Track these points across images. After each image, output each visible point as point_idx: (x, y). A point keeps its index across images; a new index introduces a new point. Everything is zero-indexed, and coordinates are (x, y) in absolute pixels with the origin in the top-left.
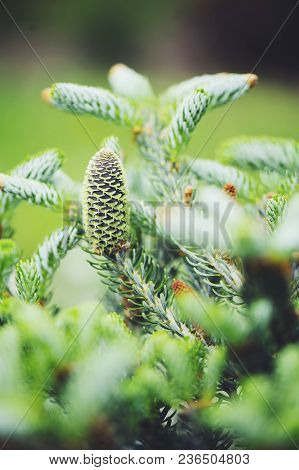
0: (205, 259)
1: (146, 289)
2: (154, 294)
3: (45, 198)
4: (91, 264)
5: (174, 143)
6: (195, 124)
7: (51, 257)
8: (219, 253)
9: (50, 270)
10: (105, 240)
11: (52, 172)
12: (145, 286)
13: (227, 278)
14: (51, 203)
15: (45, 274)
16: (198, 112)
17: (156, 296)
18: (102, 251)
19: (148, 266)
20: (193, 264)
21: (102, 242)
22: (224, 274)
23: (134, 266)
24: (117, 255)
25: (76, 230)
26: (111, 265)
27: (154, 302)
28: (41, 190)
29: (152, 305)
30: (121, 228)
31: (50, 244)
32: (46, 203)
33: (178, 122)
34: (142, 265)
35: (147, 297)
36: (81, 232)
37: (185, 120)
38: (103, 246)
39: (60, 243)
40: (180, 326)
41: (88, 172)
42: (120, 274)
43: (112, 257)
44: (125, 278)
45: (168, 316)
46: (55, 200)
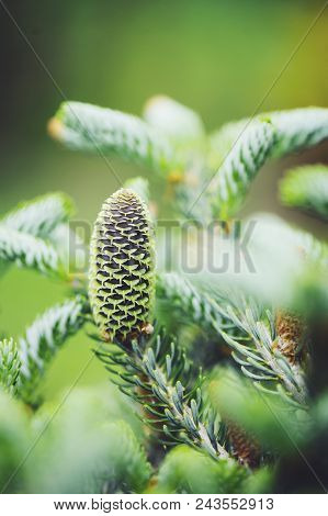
0: (259, 355)
1: (172, 392)
2: (183, 401)
3: (39, 260)
4: (97, 354)
5: (225, 194)
6: (257, 169)
7: (43, 344)
8: (279, 347)
9: (41, 363)
10: (118, 319)
11: (53, 227)
12: (171, 390)
13: (288, 382)
14: (48, 267)
15: (34, 368)
16: (261, 150)
17: (185, 405)
18: (112, 336)
19: (177, 362)
20: (241, 362)
21: (114, 322)
22: (284, 377)
23: (157, 360)
24: (134, 342)
25: (79, 307)
26: (125, 357)
27: (182, 413)
28: (35, 248)
29: (178, 416)
30: (142, 303)
31: (42, 326)
32: (41, 267)
33: (233, 163)
34: (169, 359)
35: (172, 404)
36: (87, 310)
37: (242, 160)
38: (115, 328)
39: (57, 324)
40: (216, 447)
41: (100, 220)
42: (138, 371)
43: (127, 346)
44: (145, 378)
45: (200, 433)
46: (53, 264)
